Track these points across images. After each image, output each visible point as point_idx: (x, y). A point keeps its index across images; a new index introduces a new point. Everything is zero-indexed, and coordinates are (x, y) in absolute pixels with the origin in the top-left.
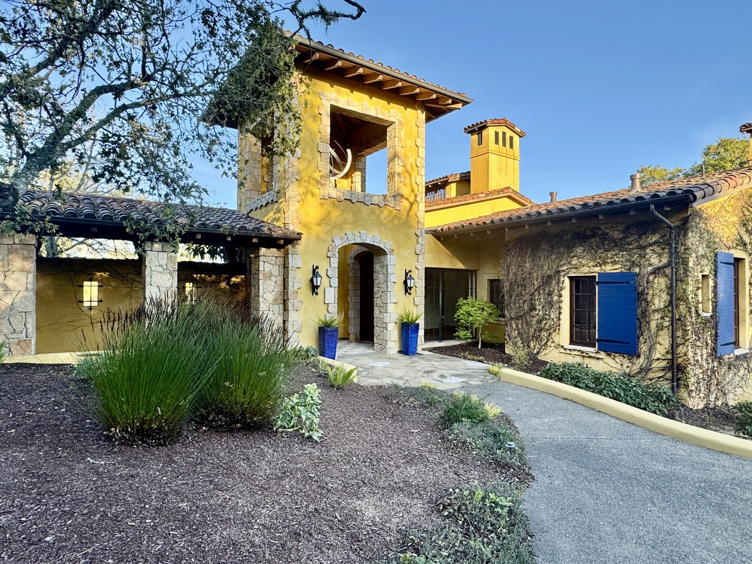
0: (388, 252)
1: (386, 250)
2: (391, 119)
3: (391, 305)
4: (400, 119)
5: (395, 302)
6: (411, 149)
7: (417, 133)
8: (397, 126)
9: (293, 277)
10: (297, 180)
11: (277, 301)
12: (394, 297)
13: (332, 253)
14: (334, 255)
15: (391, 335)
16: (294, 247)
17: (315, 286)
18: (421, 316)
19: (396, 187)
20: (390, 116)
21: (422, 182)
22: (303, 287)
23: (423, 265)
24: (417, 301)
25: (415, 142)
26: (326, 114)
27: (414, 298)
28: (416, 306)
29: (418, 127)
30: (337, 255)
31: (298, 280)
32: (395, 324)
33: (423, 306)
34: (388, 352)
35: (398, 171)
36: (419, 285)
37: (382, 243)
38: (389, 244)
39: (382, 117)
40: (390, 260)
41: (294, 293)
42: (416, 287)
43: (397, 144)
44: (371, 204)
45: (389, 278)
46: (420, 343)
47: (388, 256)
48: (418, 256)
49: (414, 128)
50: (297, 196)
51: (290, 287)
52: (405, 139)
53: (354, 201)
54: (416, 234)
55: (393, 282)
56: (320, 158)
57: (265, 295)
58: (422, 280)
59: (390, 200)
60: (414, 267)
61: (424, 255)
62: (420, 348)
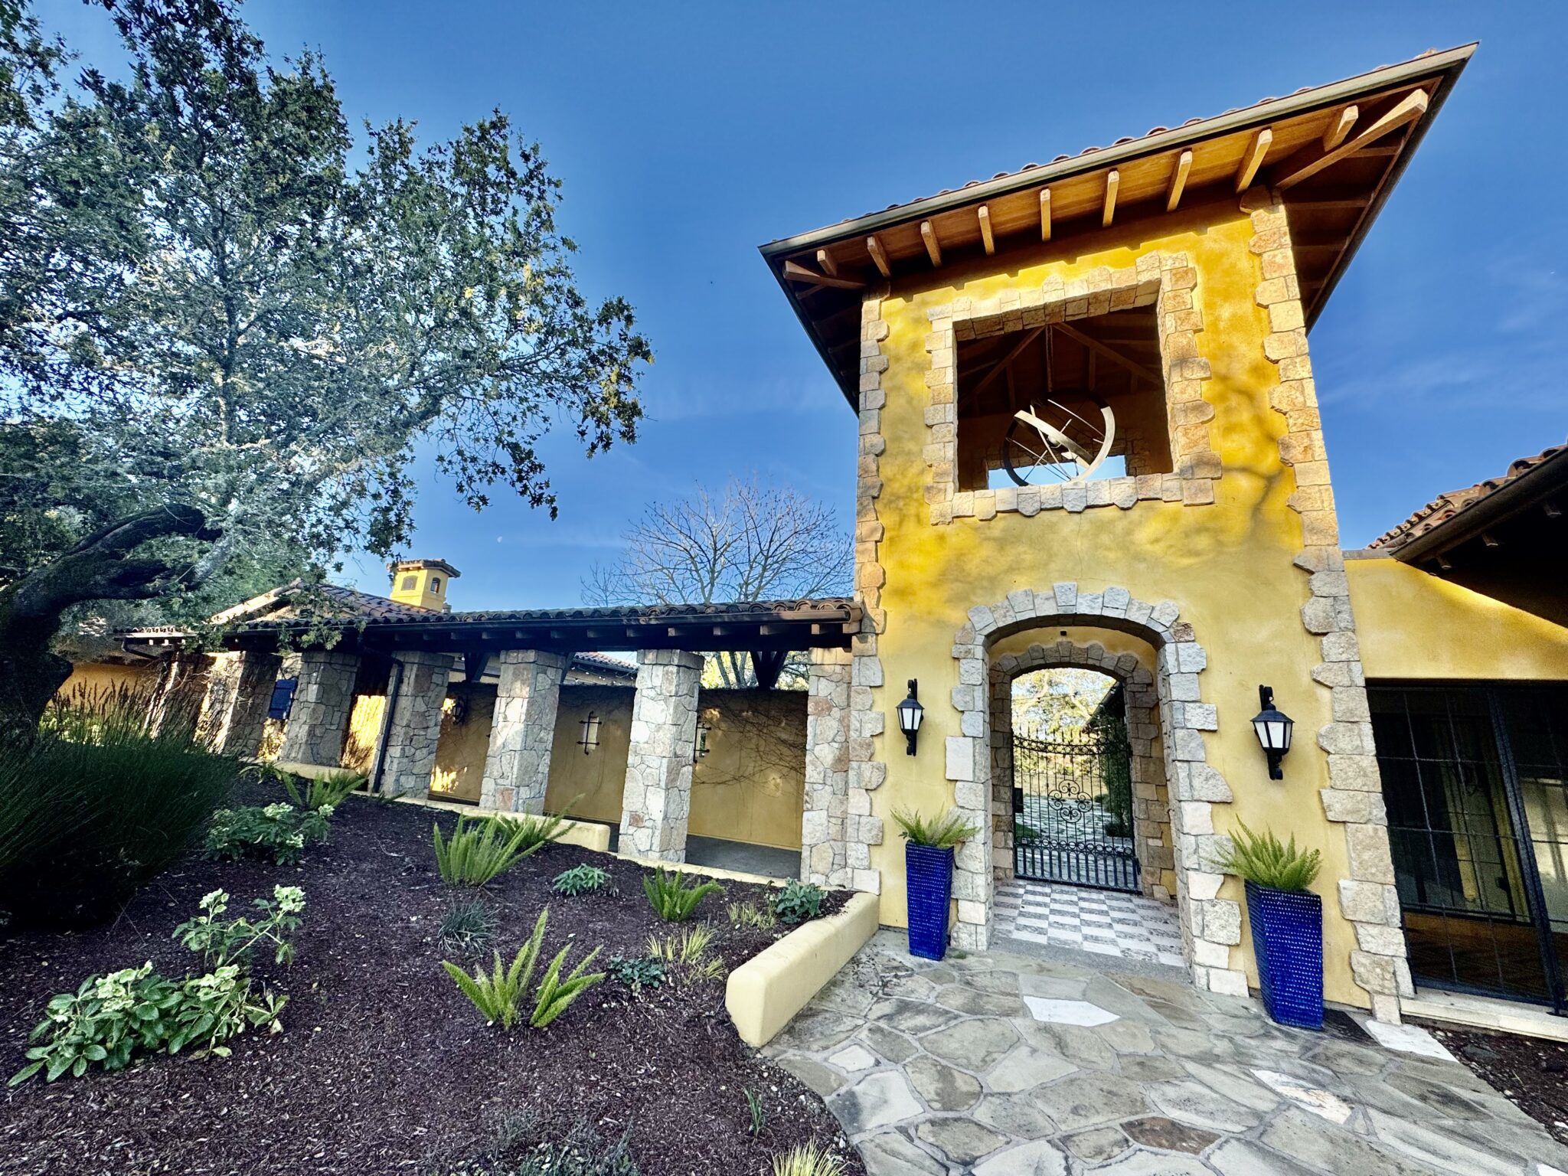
0: (1166, 636)
1: (1159, 629)
2: (1144, 278)
3: (1196, 810)
4: (1177, 265)
5: (1214, 799)
6: (1237, 324)
7: (1258, 274)
8: (1166, 286)
9: (859, 707)
10: (874, 498)
11: (842, 763)
12: (1207, 780)
13: (963, 648)
14: (968, 652)
15: (1207, 918)
16: (863, 640)
17: (904, 731)
18: (1373, 870)
19: (1183, 440)
20: (1138, 273)
21: (1301, 399)
22: (888, 733)
23: (1350, 670)
24: (1337, 807)
25: (1254, 298)
26: (942, 345)
27: (1319, 793)
28: (1341, 827)
29: (1260, 255)
30: (979, 652)
31: (871, 715)
32: (1229, 880)
33: (1376, 830)
34: (1202, 982)
35: (1186, 397)
36: (1342, 745)
37: (1140, 609)
38: (1168, 611)
39: (1109, 287)
40: (1177, 660)
41: (861, 746)
42: (1329, 753)
43: (1172, 330)
44: (1088, 507)
45: (1180, 717)
46: (1383, 987)
47: (1167, 646)
48: (1319, 638)
49: (1245, 264)
50: (873, 531)
51: (852, 733)
52: (1210, 305)
53: (1028, 510)
54: (1296, 565)
55: (1199, 730)
56: (929, 440)
57: (817, 748)
58: (1355, 726)
59: (1158, 482)
60: (1306, 680)
61: (1350, 633)
62: (1387, 1009)
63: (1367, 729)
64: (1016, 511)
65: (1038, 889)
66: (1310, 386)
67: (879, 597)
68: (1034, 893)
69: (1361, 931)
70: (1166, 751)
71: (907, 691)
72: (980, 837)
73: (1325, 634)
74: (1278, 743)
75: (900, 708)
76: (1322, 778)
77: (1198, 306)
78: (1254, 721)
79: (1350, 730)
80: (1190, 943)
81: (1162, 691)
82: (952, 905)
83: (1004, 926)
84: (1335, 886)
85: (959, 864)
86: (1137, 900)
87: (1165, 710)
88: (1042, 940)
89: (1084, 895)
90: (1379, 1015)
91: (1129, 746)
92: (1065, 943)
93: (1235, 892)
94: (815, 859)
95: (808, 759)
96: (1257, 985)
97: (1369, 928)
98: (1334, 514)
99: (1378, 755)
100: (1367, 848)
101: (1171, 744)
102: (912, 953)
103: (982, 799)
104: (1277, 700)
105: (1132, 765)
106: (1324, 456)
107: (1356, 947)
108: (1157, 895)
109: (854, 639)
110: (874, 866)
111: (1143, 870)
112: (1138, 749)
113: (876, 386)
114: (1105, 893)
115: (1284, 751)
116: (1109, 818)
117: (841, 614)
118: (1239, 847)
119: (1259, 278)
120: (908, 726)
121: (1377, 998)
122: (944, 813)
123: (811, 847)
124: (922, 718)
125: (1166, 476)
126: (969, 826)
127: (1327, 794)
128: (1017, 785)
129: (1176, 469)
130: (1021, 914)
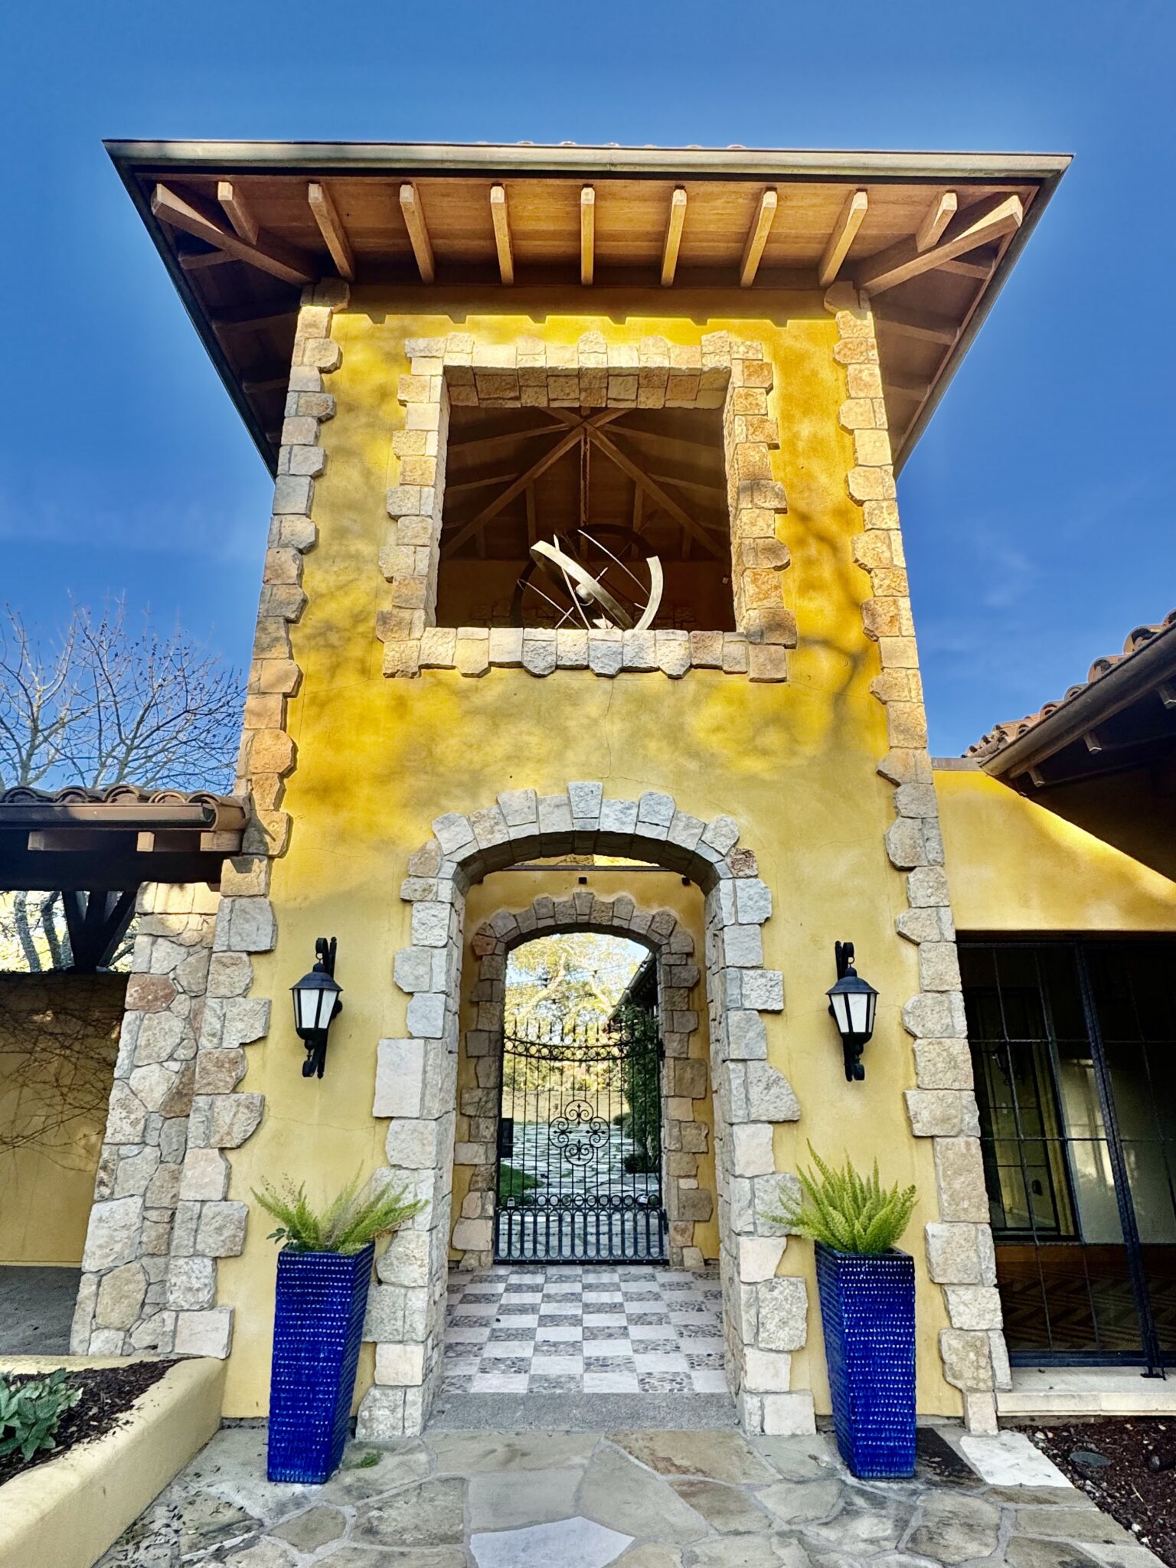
0: (721, 868)
1: (713, 858)
2: (710, 362)
3: (753, 1135)
4: (750, 355)
5: (775, 1118)
6: (817, 446)
7: (843, 389)
8: (737, 379)
9: (223, 991)
10: (288, 621)
11: (180, 1101)
12: (768, 1088)
13: (419, 884)
14: (427, 890)
15: (763, 1312)
16: (243, 867)
17: (302, 1033)
18: (966, 1204)
19: (751, 589)
20: (703, 354)
21: (887, 554)
22: (274, 1036)
23: (940, 919)
24: (925, 1115)
25: (838, 418)
26: (424, 397)
27: (904, 1095)
28: (927, 1144)
29: (845, 366)
30: (446, 890)
31: (246, 1004)
32: (793, 1243)
33: (968, 1144)
34: (752, 1422)
35: (756, 531)
36: (929, 1025)
37: (687, 827)
38: (725, 830)
39: (666, 364)
40: (734, 904)
41: (219, 1064)
42: (915, 1037)
43: (741, 438)
44: (624, 670)
45: (737, 991)
46: (977, 1379)
47: (722, 882)
48: (904, 875)
49: (827, 374)
50: (282, 678)
51: (204, 1041)
52: (787, 417)
53: (538, 665)
54: (880, 773)
55: (761, 1012)
56: (392, 539)
57: (137, 1073)
58: (944, 997)
59: (719, 646)
60: (890, 933)
61: (938, 868)
62: (982, 1413)
63: (958, 1000)
64: (519, 665)
65: (528, 1279)
66: (897, 538)
67: (282, 791)
68: (518, 1289)
69: (952, 1298)
70: (712, 1047)
71: (316, 959)
72: (424, 1219)
73: (911, 869)
74: (859, 1027)
75: (297, 990)
76: (906, 1077)
77: (773, 414)
78: (830, 994)
79: (941, 1003)
80: (738, 1354)
81: (711, 954)
82: (364, 1356)
83: (461, 1369)
84: (921, 1235)
85: (383, 1275)
86: (663, 1276)
87: (714, 984)
88: (518, 1385)
89: (591, 1278)
90: (973, 1425)
91: (660, 1044)
92: (556, 1383)
93: (803, 1262)
94: (105, 1300)
95: (115, 1095)
96: (826, 1409)
97: (961, 1291)
98: (922, 709)
99: (968, 1037)
100: (958, 1173)
101: (722, 1035)
102: (271, 1478)
103: (432, 1149)
104: (856, 963)
105: (664, 1072)
106: (912, 632)
107: (946, 1323)
108: (688, 1263)
109: (227, 864)
110: (222, 1299)
111: (671, 1226)
112: (671, 1048)
113: (311, 439)
114: (620, 1269)
115: (866, 1036)
116: (630, 1147)
117: (196, 813)
118: (808, 1189)
119: (843, 394)
120: (308, 1023)
121: (972, 1399)
122: (361, 1183)
123: (100, 1275)
124: (338, 1007)
125: (729, 636)
126: (408, 1199)
127: (913, 1096)
128: (506, 1115)
129: (740, 629)
130: (495, 1337)
